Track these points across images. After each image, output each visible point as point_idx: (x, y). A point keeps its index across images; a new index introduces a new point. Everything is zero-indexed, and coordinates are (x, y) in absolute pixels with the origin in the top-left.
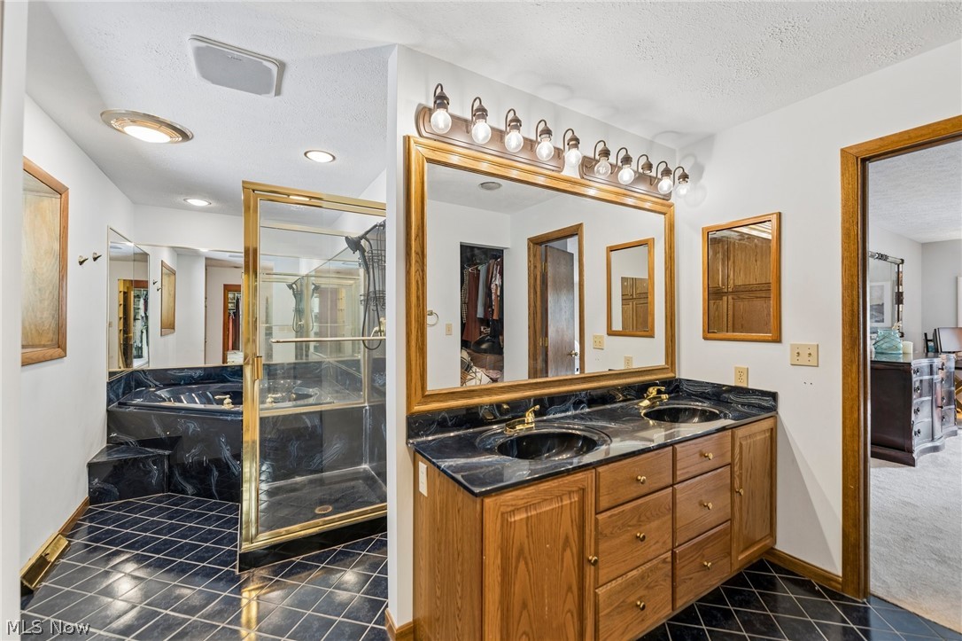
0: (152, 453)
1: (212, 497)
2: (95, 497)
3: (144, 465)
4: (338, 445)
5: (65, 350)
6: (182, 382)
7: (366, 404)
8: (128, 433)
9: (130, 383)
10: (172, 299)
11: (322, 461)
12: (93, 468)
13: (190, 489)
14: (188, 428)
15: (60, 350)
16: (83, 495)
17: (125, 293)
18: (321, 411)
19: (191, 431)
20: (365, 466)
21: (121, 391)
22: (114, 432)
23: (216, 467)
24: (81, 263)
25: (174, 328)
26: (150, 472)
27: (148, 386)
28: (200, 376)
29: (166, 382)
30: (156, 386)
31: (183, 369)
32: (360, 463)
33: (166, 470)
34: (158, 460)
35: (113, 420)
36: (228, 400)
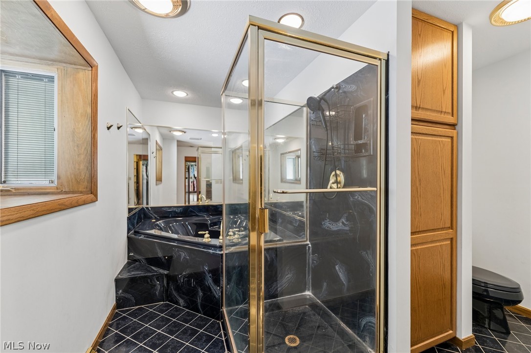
0: (156, 272)
1: (198, 312)
2: (120, 303)
3: (151, 281)
4: (289, 276)
5: (96, 196)
6: (170, 216)
7: (308, 242)
8: (140, 254)
9: (141, 216)
10: (160, 164)
11: (277, 289)
12: (118, 281)
13: (181, 301)
14: (180, 256)
15: (92, 196)
16: (112, 302)
17: (137, 162)
18: (276, 248)
19: (182, 258)
20: (308, 293)
21: (135, 221)
22: (132, 252)
23: (201, 289)
24: (109, 128)
25: (161, 181)
26: (155, 286)
27: (151, 218)
28: (180, 212)
29: (161, 215)
30: (156, 218)
31: (171, 207)
32: (304, 291)
33: (166, 285)
34: (160, 277)
35: (132, 244)
36: (207, 235)
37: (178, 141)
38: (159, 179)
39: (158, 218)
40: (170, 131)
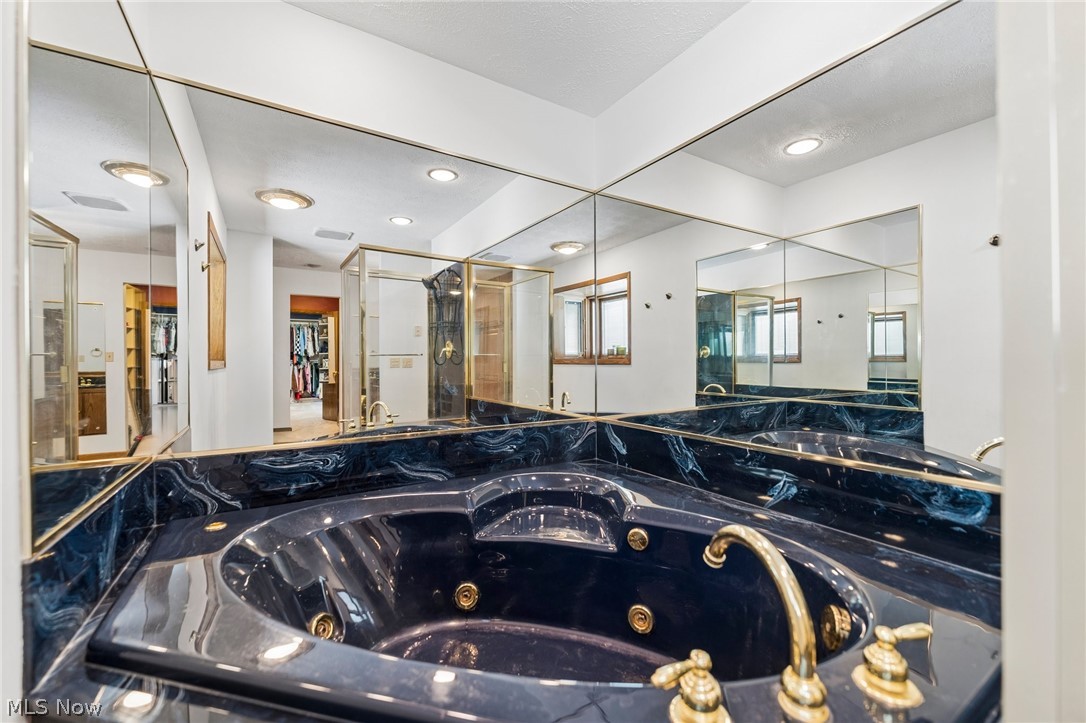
17: (135, 313)
25: (223, 359)
37: (277, 243)
38: (217, 356)
39: (237, 504)
40: (259, 195)
